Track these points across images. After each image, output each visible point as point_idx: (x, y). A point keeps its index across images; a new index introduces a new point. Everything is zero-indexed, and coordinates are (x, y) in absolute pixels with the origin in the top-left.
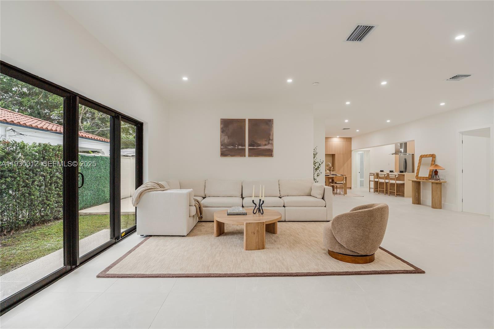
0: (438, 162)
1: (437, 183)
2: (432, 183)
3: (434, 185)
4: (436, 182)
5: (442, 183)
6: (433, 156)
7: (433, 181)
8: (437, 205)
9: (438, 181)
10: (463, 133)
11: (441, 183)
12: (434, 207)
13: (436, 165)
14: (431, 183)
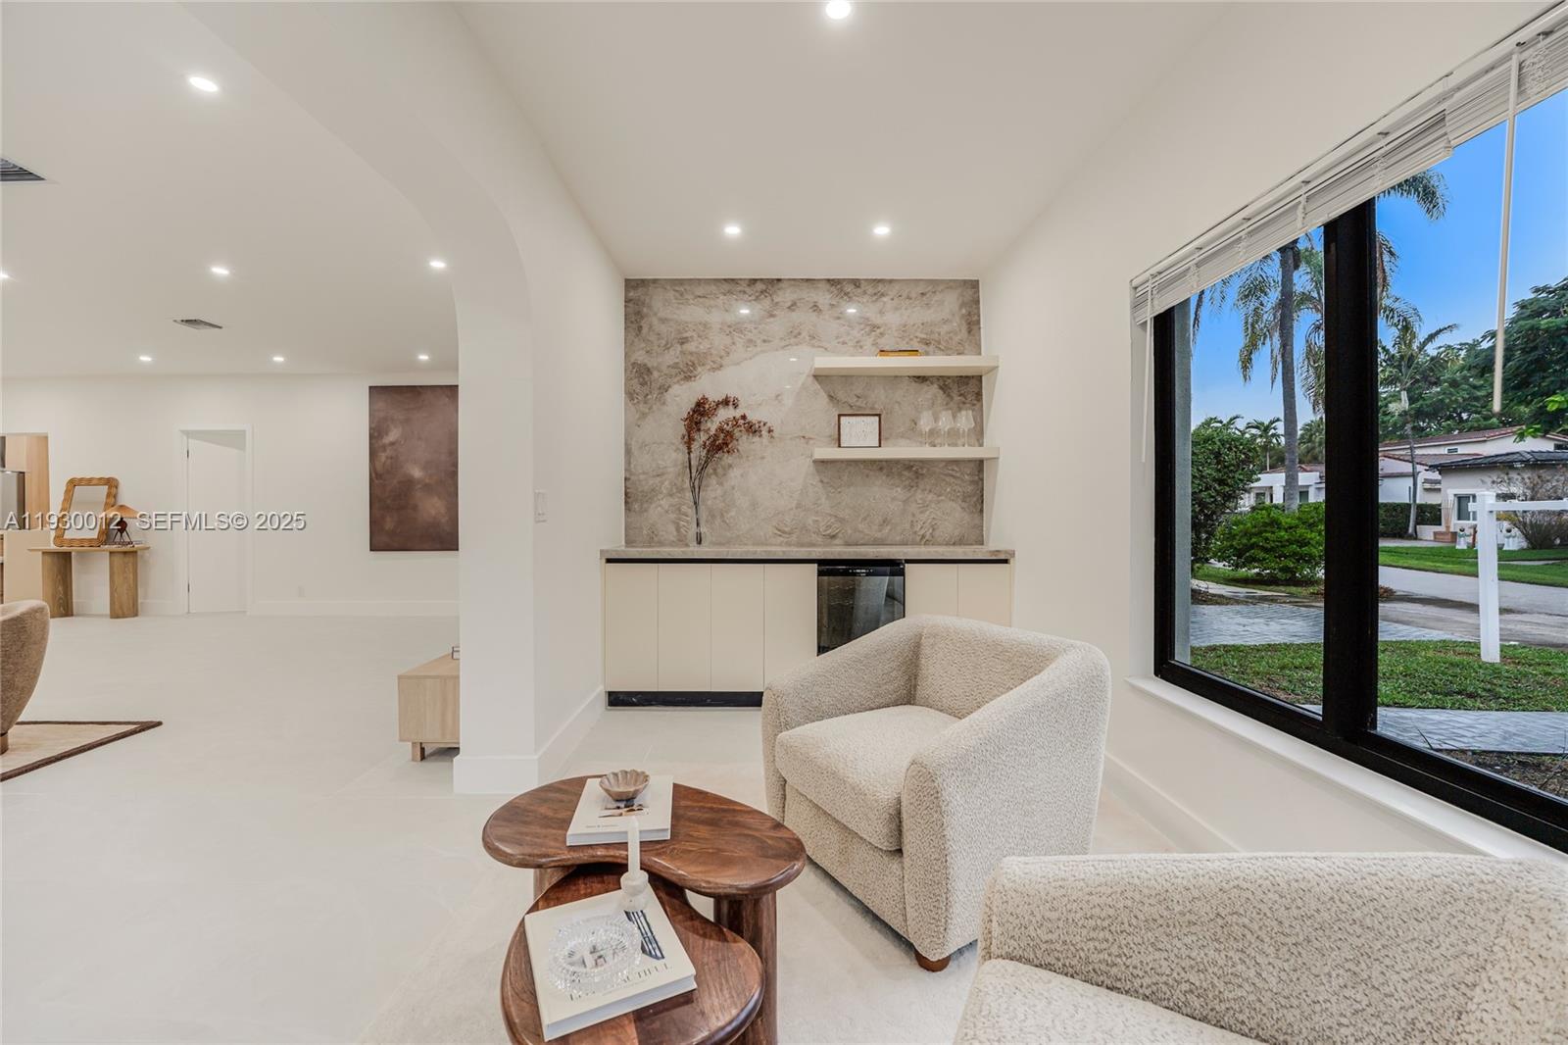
0: (125, 498)
1: (125, 553)
2: (111, 553)
3: (117, 559)
4: (124, 549)
5: (139, 553)
6: (111, 483)
7: (114, 548)
8: (125, 607)
9: (128, 548)
10: (188, 434)
11: (135, 553)
12: (116, 613)
13: (122, 506)
14: (108, 554)
